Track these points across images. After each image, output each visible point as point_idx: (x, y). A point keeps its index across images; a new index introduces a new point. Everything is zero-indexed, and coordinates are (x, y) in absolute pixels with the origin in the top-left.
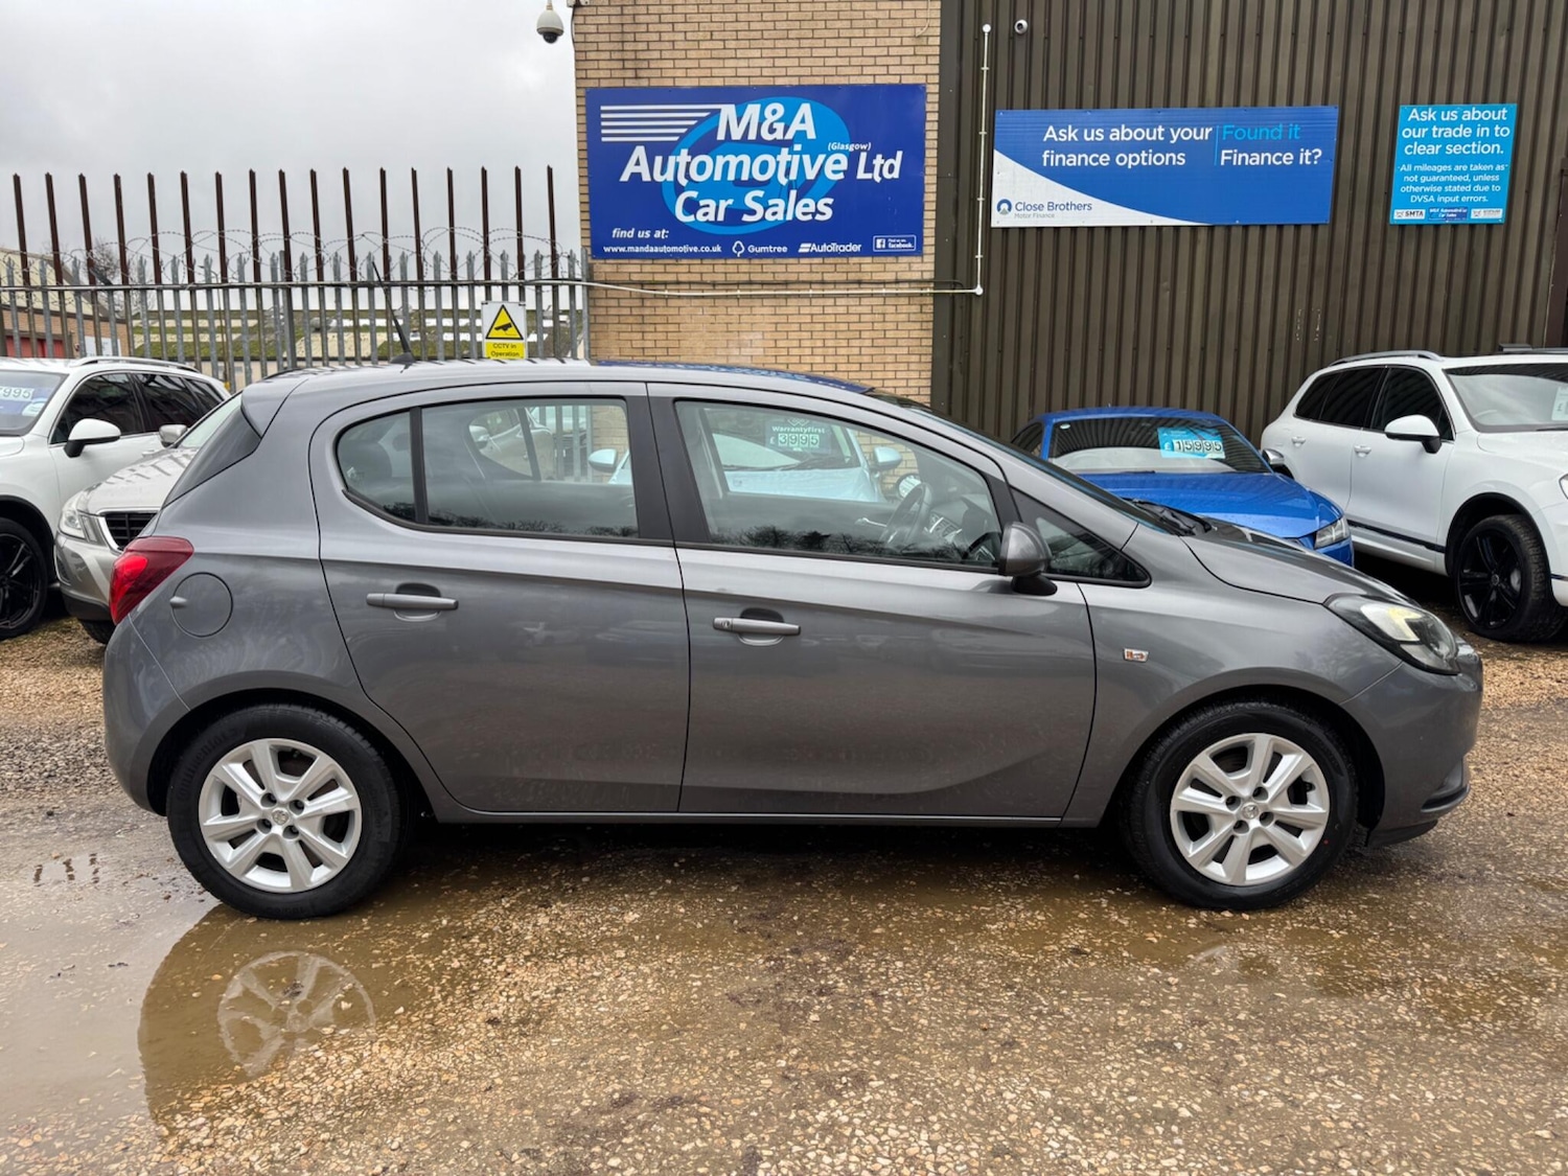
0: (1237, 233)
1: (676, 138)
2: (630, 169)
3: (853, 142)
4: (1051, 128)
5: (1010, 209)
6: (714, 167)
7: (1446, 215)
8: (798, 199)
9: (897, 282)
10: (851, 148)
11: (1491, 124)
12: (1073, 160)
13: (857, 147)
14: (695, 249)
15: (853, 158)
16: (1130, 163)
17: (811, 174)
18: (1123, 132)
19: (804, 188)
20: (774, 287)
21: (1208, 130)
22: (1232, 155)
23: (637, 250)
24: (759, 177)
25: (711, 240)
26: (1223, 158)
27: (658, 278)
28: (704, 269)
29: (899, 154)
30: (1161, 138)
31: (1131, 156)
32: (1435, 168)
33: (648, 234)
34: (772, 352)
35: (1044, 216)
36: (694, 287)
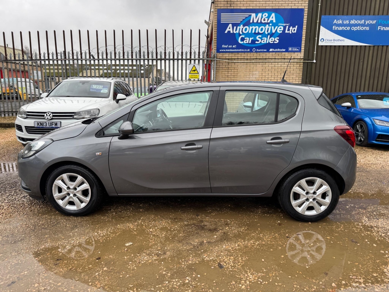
0: (380, 48)
1: (240, 22)
2: (228, 30)
4: (335, 20)
5: (324, 41)
6: (249, 29)
8: (270, 38)
9: (294, 59)
10: (284, 25)
12: (341, 28)
13: (286, 24)
14: (243, 50)
15: (285, 27)
16: (355, 29)
17: (274, 31)
18: (354, 21)
19: (272, 35)
20: (263, 60)
21: (375, 21)
22: (381, 27)
23: (228, 50)
24: (260, 32)
25: (247, 48)
26: (379, 28)
27: (233, 58)
28: (245, 55)
29: (297, 26)
30: (363, 23)
31: (355, 28)
33: (231, 46)
34: (261, 76)
35: (332, 43)
36: (242, 60)
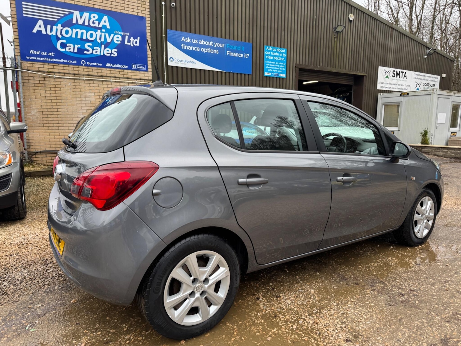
0: (231, 75)
1: (56, 20)
2: (36, 28)
3: (123, 31)
4: (183, 37)
5: (173, 60)
6: (72, 32)
7: (275, 75)
8: (105, 48)
9: (140, 79)
10: (122, 34)
11: (282, 53)
12: (190, 48)
13: (125, 34)
14: (66, 61)
15: (123, 37)
16: (205, 51)
17: (108, 40)
18: (203, 42)
19: (107, 45)
20: (98, 77)
21: (224, 45)
22: (229, 53)
23: (41, 59)
24: (90, 39)
25: (73, 59)
26: (227, 53)
27: (51, 70)
28: (70, 68)
29: (139, 38)
30: (212, 45)
31: (205, 49)
32: (272, 63)
33: (46, 54)
35: (183, 64)
36: (66, 75)
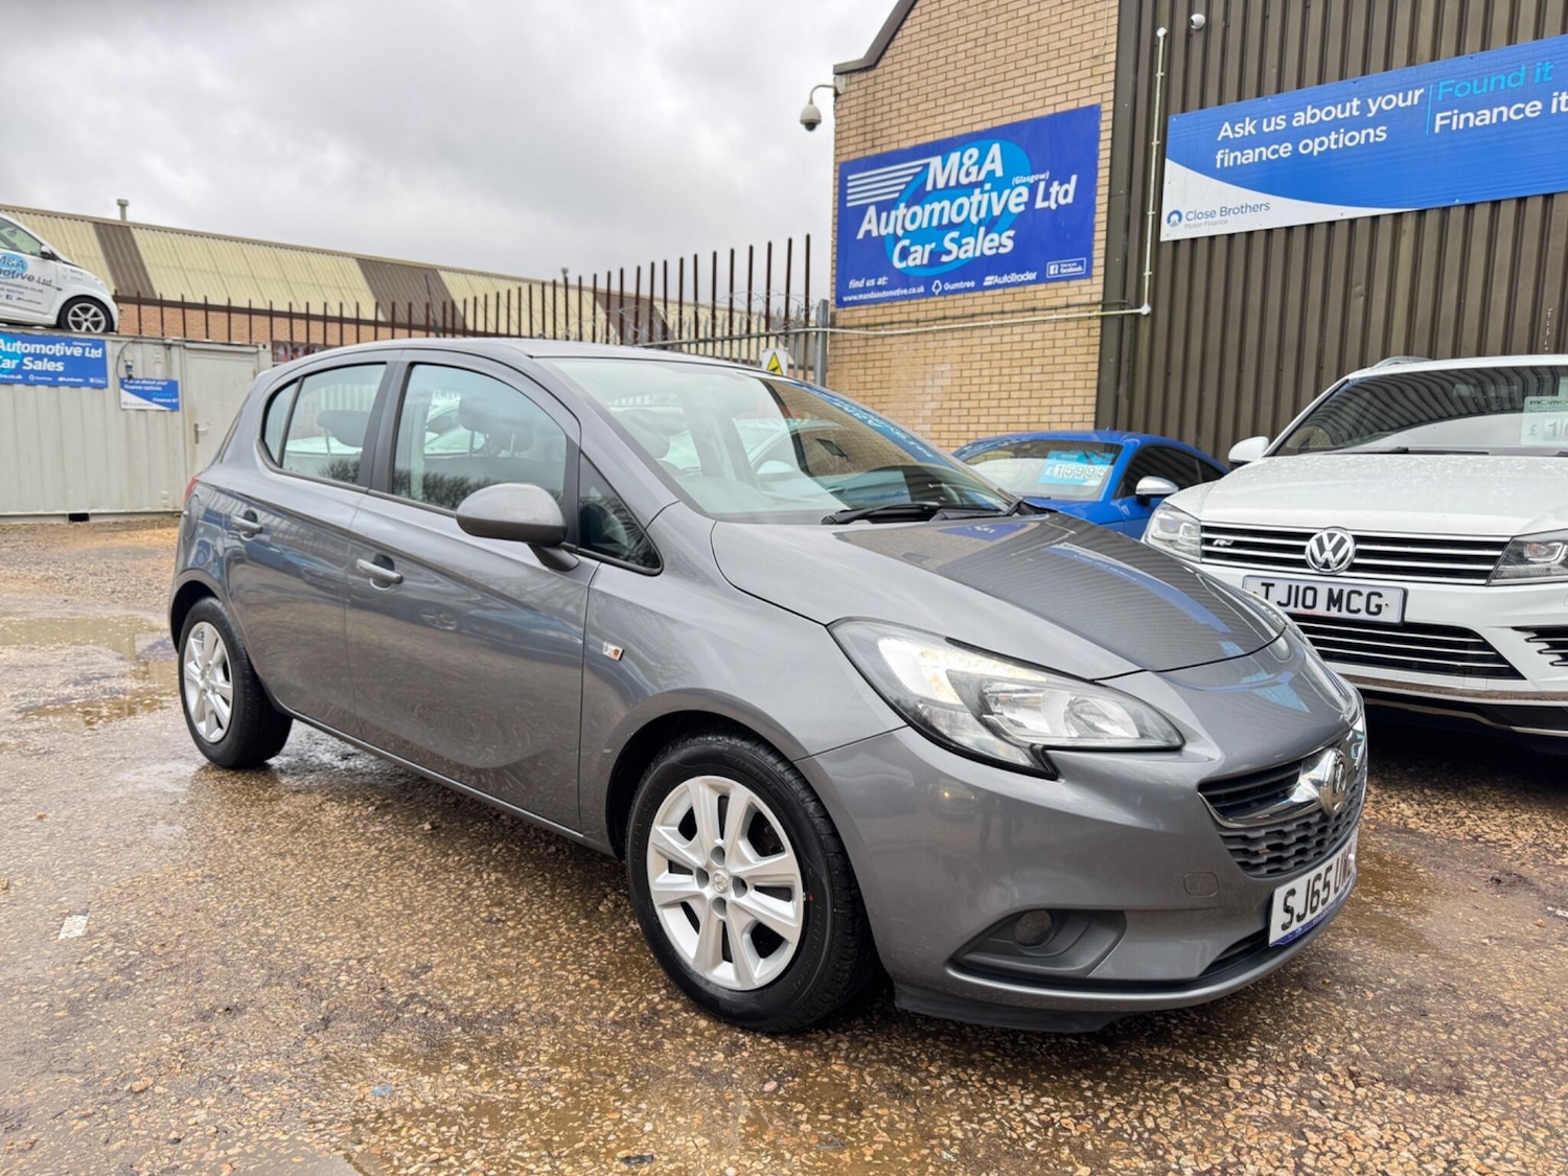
0: (1457, 216)
1: (896, 195)
2: (865, 227)
3: (1033, 173)
4: (1227, 125)
5: (1180, 220)
6: (925, 215)
8: (986, 234)
9: (1068, 306)
10: (1031, 179)
12: (1250, 156)
13: (1036, 177)
14: (906, 291)
15: (1033, 188)
16: (1317, 148)
17: (997, 211)
18: (1309, 113)
19: (991, 224)
20: (963, 320)
21: (1417, 93)
22: (1450, 117)
23: (866, 297)
24: (956, 220)
25: (917, 281)
26: (1438, 123)
27: (879, 320)
28: (911, 308)
29: (1074, 178)
30: (1355, 113)
31: (1317, 141)
33: (873, 282)
34: (958, 382)
35: (1215, 224)
36: (903, 325)
